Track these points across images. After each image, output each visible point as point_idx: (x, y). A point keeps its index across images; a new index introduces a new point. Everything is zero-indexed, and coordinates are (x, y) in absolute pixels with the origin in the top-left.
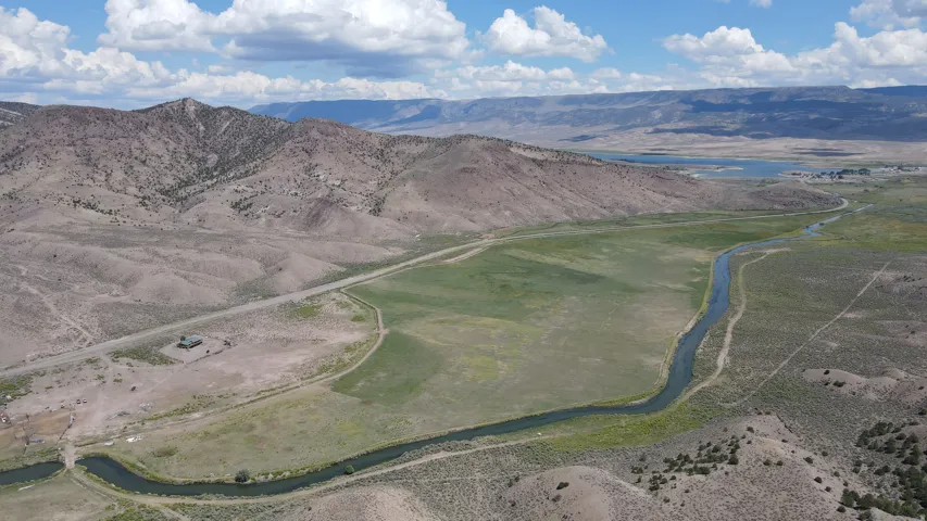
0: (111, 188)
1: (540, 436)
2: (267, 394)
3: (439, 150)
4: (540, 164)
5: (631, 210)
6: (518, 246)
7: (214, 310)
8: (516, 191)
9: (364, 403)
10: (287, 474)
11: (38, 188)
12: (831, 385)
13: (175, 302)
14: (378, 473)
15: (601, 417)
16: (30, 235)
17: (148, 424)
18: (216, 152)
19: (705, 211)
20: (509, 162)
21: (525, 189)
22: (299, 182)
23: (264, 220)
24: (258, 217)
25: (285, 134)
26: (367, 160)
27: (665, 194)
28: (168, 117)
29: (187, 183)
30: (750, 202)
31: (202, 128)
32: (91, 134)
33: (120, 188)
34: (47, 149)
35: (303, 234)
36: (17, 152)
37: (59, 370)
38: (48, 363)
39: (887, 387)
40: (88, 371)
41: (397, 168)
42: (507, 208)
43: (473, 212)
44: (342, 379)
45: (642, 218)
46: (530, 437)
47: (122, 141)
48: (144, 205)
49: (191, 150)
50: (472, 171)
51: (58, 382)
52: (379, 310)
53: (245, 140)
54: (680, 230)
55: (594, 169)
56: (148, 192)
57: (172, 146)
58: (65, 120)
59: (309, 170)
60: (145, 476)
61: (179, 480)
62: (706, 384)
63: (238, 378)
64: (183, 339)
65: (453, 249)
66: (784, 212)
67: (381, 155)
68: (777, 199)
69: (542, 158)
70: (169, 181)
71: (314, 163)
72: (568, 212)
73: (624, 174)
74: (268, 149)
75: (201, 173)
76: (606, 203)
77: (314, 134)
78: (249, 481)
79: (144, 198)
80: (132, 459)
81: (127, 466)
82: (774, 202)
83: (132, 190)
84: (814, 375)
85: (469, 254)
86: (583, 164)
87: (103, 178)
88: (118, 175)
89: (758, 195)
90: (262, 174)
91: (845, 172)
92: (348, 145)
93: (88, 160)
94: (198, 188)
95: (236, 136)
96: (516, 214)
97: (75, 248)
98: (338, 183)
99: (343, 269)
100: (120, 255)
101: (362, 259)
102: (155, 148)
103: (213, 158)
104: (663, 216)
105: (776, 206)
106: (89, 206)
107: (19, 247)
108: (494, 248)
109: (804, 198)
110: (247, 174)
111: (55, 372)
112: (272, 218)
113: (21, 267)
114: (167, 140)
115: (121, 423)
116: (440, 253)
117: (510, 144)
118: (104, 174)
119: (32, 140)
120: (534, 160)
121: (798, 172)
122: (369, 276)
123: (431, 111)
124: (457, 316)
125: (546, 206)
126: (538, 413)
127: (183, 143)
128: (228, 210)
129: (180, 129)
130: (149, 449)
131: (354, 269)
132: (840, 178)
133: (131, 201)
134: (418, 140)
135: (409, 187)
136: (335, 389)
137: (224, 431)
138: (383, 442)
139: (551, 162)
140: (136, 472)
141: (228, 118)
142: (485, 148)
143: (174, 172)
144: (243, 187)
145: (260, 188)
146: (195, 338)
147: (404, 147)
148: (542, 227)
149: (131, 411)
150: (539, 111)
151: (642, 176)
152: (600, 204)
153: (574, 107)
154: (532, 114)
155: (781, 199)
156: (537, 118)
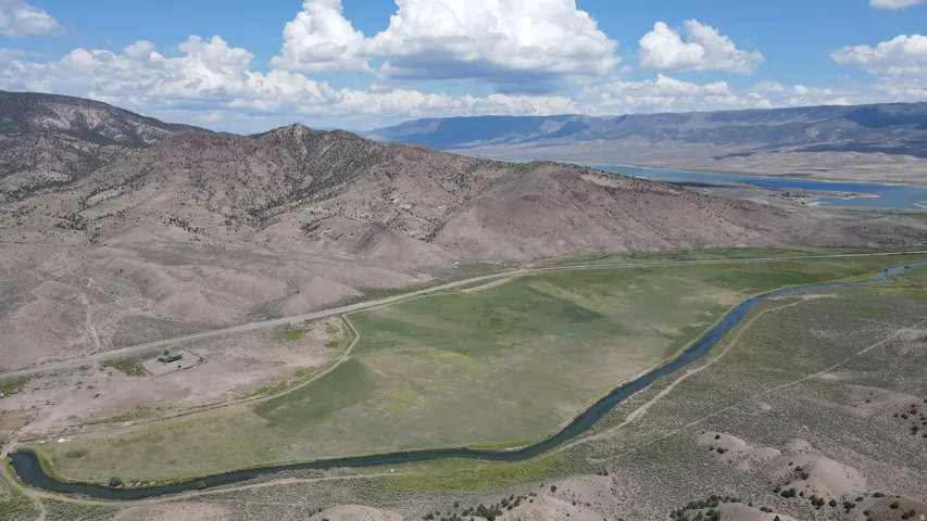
0: (208, 207)
1: (392, 472)
2: (197, 409)
3: (516, 176)
4: (611, 191)
5: (699, 242)
6: (548, 278)
7: (216, 327)
8: (576, 220)
9: (269, 426)
10: (152, 484)
11: (148, 207)
12: (714, 451)
13: (189, 319)
14: (222, 491)
15: (462, 460)
16: (114, 250)
17: (85, 427)
18: (312, 174)
19: (784, 246)
20: (577, 191)
21: (587, 219)
22: (373, 204)
23: (322, 242)
24: (319, 239)
25: (375, 158)
26: (446, 184)
27: (747, 227)
28: (277, 141)
29: (276, 204)
30: (839, 237)
31: (305, 151)
32: (205, 158)
33: (216, 207)
34: (167, 171)
35: (352, 257)
36: (144, 173)
37: (55, 374)
38: (51, 367)
39: (765, 459)
40: (76, 377)
41: (472, 193)
42: (561, 238)
43: (525, 240)
44: (270, 401)
45: (707, 252)
46: (381, 471)
47: (232, 164)
48: (228, 223)
49: (290, 172)
50: (535, 199)
51: (47, 385)
52: (358, 336)
53: (339, 164)
54: (733, 267)
55: (668, 199)
56: (237, 212)
57: (275, 167)
58: (186, 145)
59: (386, 194)
60: (47, 473)
61: (69, 479)
62: (595, 438)
63: (187, 392)
64: (167, 353)
65: (478, 279)
66: (876, 250)
67: (461, 181)
68: (872, 236)
69: (616, 186)
70: (262, 201)
71: (393, 186)
72: (625, 244)
73: (704, 204)
74: (357, 172)
75: (292, 194)
76: (674, 233)
77: (400, 158)
78: (119, 487)
79: (232, 217)
80: (48, 457)
81: (41, 462)
82: (870, 239)
83: (226, 210)
84: (707, 438)
85: (491, 285)
86: (657, 193)
87: (205, 198)
88: (220, 195)
89: (852, 231)
90: (343, 196)
92: (430, 170)
93: (198, 182)
94: (282, 208)
95: (332, 160)
96: (569, 244)
97: (138, 264)
98: (408, 207)
99: (360, 294)
100: (169, 273)
101: (384, 285)
102: (258, 170)
103: (309, 179)
104: (731, 252)
105: (871, 244)
106: (183, 224)
107: (99, 262)
108: (525, 279)
109: (906, 236)
110: (330, 196)
111: (51, 375)
112: (329, 240)
113: (91, 280)
114: (270, 162)
115: (66, 424)
116: (463, 282)
117: (586, 171)
118: (208, 194)
119: (158, 163)
120: (606, 188)
122: (380, 302)
123: (571, 127)
124: (424, 348)
125: (604, 236)
126: (408, 450)
127: (285, 166)
128: (297, 230)
129: (285, 152)
130: (67, 450)
131: (371, 294)
133: (219, 219)
134: (499, 165)
135: (471, 214)
136: (254, 412)
137: (137, 440)
138: (253, 464)
139: (624, 190)
140: (45, 469)
141: (329, 142)
142: (555, 176)
143: (269, 192)
144: (320, 209)
145: (335, 210)
146: (179, 353)
147: (484, 173)
148: (593, 258)
149: (80, 415)
150: (683, 128)
151: (723, 206)
152: (665, 236)
153: (721, 124)
154: (675, 131)
155: (878, 236)
156: (679, 136)
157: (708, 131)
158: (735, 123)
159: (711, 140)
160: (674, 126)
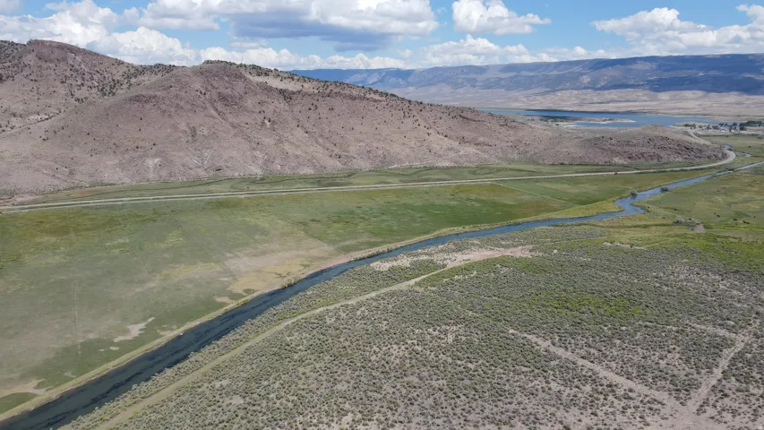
4: (288, 96)
5: (384, 160)
19: (502, 165)
20: (229, 91)
21: (224, 128)
26: (81, 91)
27: (462, 140)
30: (578, 152)
42: (158, 155)
45: (390, 173)
50: (149, 100)
68: (620, 149)
69: (297, 89)
72: (263, 164)
73: (414, 113)
82: (617, 154)
89: (595, 143)
91: (750, 123)
96: (166, 163)
104: (419, 173)
105: (616, 160)
109: (663, 148)
121: (692, 123)
132: (742, 129)
139: (305, 95)
147: (146, 78)
148: (194, 184)
150: (481, 77)
151: (439, 115)
152: (337, 151)
153: (512, 74)
154: (475, 80)
155: (627, 149)
156: (478, 84)
157: (501, 79)
158: (524, 73)
159: (503, 87)
160: (472, 76)
